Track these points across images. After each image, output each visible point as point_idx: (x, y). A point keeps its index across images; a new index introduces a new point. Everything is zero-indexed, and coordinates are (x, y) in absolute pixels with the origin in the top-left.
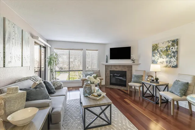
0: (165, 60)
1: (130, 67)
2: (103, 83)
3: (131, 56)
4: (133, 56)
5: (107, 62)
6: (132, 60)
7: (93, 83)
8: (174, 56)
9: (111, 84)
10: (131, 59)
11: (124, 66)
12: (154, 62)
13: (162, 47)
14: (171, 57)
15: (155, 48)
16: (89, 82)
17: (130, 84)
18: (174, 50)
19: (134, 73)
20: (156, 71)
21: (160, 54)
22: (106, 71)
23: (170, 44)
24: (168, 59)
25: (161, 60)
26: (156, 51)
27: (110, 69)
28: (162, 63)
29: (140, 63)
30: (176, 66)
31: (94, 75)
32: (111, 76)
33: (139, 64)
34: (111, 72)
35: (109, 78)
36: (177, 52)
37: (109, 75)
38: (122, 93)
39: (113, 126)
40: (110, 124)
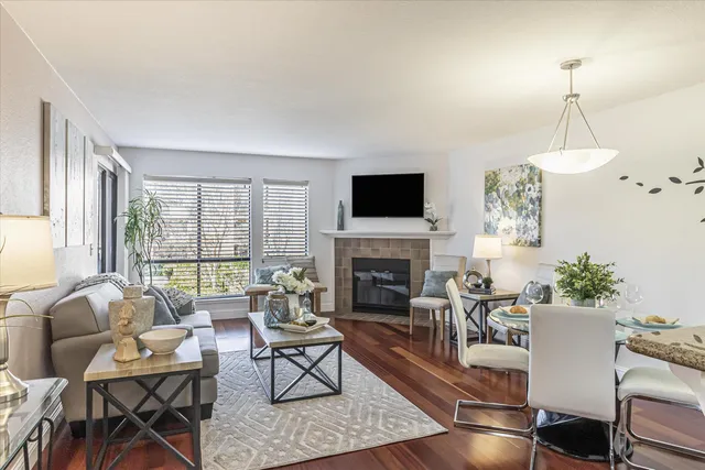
0: (513, 223)
1: (422, 245)
2: (328, 303)
3: (426, 205)
4: (431, 205)
5: (341, 226)
6: (429, 220)
7: (293, 292)
8: (534, 213)
9: (357, 308)
10: (426, 216)
11: (401, 242)
12: (489, 229)
13: (508, 181)
14: (528, 216)
15: (492, 184)
16: (281, 289)
17: (415, 301)
18: (534, 195)
19: (436, 266)
20: (486, 256)
21: (503, 203)
22: (338, 263)
23: (525, 176)
24: (520, 221)
25: (505, 223)
26: (494, 194)
27: (350, 254)
28: (507, 231)
29: (453, 230)
30: (539, 243)
31: (295, 269)
32: (356, 280)
33: (453, 235)
34: (360, 264)
35: (350, 285)
36: (540, 200)
37: (351, 276)
38: (389, 333)
39: (346, 396)
40: (337, 392)
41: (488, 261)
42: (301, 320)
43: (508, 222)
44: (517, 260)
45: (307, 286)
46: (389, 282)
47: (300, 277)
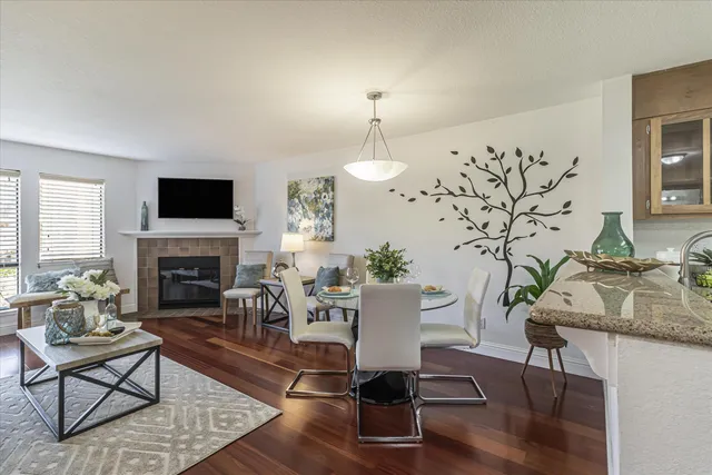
0: (312, 223)
1: (232, 244)
2: (130, 304)
3: (235, 208)
4: (239, 208)
5: (145, 227)
6: (238, 221)
7: (91, 299)
8: (328, 215)
9: (164, 305)
10: (235, 218)
11: (210, 241)
12: (291, 228)
13: (308, 190)
14: (323, 217)
15: (293, 192)
16: (72, 297)
17: (227, 294)
18: (329, 201)
19: (245, 260)
20: (293, 250)
21: (303, 207)
22: (141, 262)
23: (321, 186)
24: (317, 221)
25: (305, 223)
26: (297, 201)
27: (156, 254)
28: (307, 230)
29: (260, 230)
30: (331, 238)
31: (92, 272)
32: (161, 278)
33: (259, 234)
34: (164, 263)
35: (156, 284)
36: (333, 205)
37: (156, 274)
38: (204, 325)
39: (165, 402)
40: (154, 400)
41: (293, 254)
42: (102, 329)
43: (308, 223)
44: (316, 252)
45: (108, 289)
46: (193, 278)
47: (100, 281)
